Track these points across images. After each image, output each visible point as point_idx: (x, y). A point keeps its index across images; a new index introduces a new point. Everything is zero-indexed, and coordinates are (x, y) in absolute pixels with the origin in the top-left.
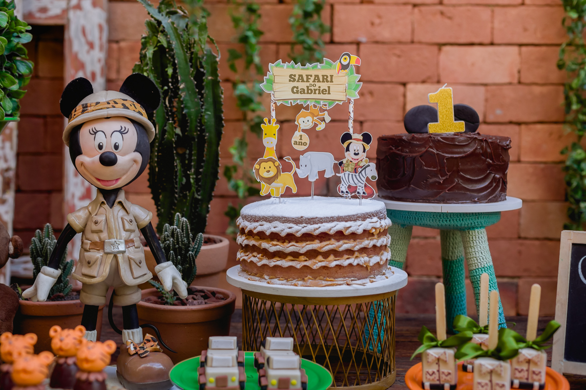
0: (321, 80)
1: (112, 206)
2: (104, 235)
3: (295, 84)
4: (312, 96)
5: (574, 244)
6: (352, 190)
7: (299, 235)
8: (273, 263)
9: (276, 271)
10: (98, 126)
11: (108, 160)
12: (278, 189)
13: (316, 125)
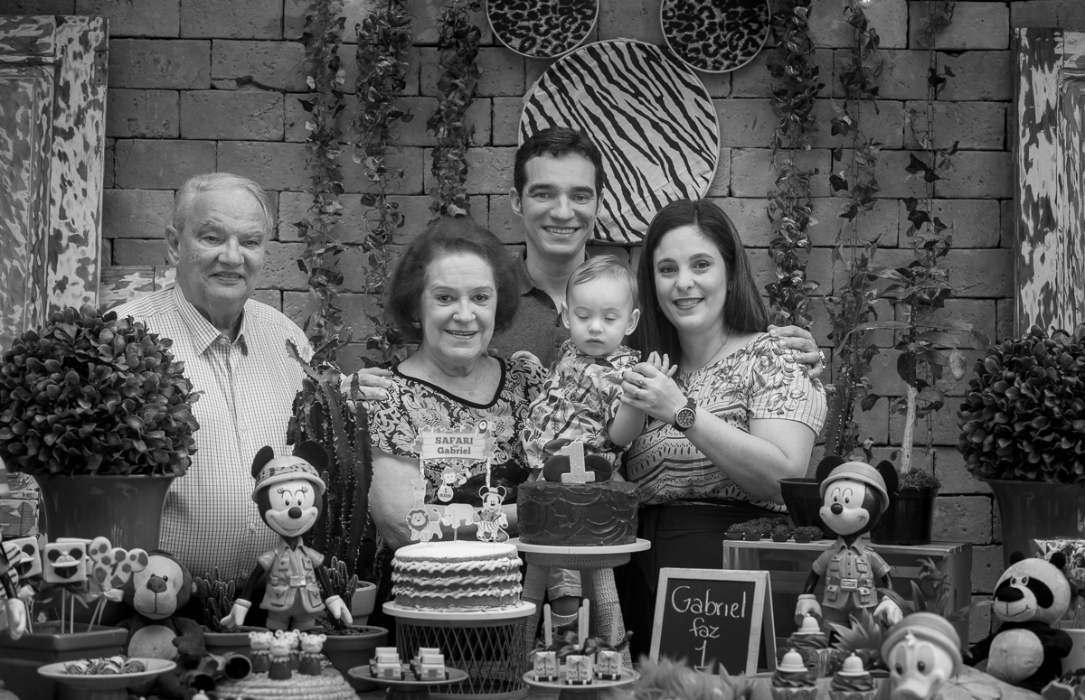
0: (463, 441)
1: (294, 550)
2: (289, 573)
3: (441, 445)
4: (455, 455)
5: (669, 579)
6: (487, 535)
7: (443, 571)
8: (423, 594)
9: (425, 602)
10: (285, 487)
11: (295, 514)
12: (426, 535)
13: (458, 480)
